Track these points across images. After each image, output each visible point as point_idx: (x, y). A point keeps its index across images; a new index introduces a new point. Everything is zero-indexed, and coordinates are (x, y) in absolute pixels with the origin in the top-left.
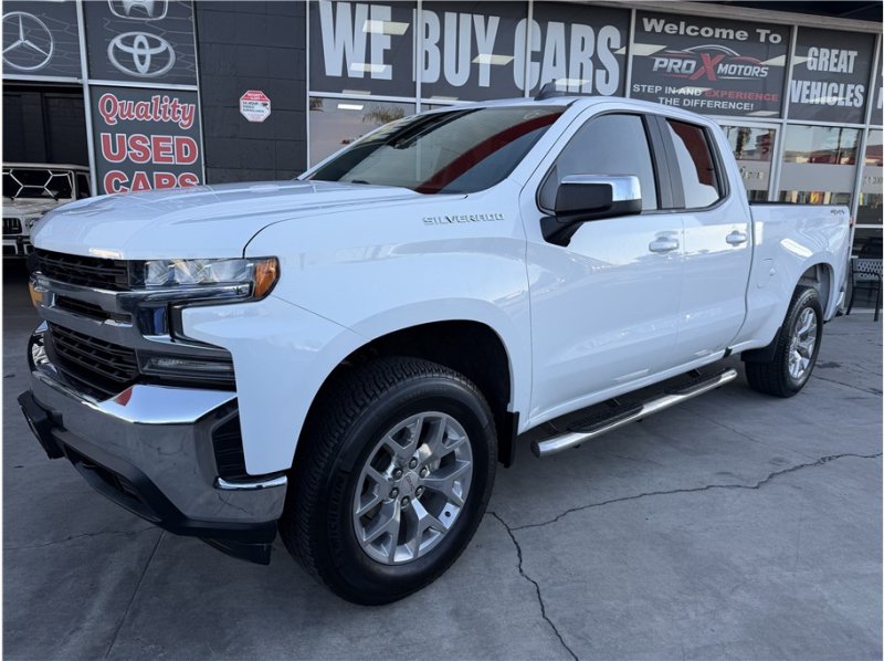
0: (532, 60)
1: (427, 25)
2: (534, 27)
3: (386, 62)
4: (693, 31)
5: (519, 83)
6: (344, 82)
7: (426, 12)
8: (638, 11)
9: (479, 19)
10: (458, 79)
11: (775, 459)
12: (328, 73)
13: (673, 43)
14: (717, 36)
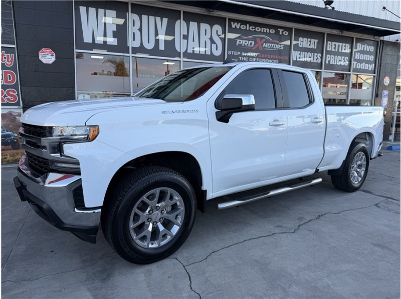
0: (183, 39)
1: (134, 20)
2: (184, 24)
3: (114, 37)
4: (252, 28)
5: (178, 49)
6: (93, 45)
7: (133, 14)
8: (229, 19)
9: (158, 19)
10: (150, 46)
11: (300, 218)
12: (85, 41)
13: (244, 33)
14: (262, 31)
